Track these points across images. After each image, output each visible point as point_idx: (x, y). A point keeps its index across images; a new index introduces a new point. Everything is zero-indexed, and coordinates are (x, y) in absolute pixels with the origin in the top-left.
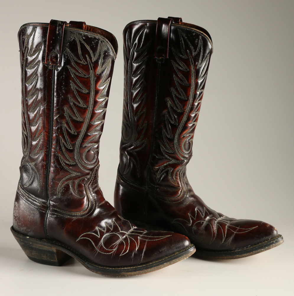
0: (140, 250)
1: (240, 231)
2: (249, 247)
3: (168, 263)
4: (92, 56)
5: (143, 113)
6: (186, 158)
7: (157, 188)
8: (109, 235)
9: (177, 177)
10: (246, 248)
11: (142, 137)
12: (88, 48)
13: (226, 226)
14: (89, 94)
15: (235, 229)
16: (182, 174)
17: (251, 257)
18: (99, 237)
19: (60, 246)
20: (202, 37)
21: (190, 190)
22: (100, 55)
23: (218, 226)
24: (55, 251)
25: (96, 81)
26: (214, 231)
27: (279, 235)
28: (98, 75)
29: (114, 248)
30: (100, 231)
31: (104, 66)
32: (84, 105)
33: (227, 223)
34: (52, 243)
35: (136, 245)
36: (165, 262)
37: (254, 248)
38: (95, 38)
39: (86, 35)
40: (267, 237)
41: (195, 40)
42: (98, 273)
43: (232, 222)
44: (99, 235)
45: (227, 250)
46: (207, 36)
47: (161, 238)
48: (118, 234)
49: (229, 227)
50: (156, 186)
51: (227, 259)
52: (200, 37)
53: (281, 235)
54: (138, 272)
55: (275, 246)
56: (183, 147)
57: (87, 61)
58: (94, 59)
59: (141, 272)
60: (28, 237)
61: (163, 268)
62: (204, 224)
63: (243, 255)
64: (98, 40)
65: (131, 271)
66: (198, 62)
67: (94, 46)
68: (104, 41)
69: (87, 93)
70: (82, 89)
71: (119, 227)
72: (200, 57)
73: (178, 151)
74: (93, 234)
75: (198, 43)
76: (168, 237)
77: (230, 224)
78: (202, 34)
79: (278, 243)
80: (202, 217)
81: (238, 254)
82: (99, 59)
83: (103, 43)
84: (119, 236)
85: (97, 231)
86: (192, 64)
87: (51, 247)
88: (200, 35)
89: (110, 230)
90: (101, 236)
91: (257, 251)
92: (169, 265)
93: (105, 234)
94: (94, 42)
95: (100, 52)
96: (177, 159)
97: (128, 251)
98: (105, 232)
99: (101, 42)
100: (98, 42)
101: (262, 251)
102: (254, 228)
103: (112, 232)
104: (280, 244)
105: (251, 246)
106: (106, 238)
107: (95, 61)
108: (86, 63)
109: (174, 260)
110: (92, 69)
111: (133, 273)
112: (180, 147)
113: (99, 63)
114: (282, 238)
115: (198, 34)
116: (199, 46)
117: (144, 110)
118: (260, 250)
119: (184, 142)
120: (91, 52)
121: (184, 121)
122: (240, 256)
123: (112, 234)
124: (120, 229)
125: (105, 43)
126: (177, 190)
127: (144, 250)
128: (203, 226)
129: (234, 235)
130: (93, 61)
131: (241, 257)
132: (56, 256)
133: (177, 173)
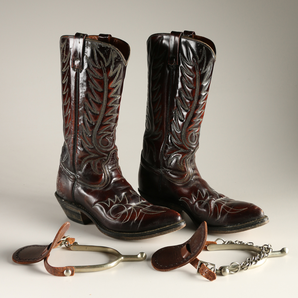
0: (138, 220)
1: (232, 211)
2: (239, 225)
3: (159, 233)
4: (105, 62)
5: (159, 109)
6: (193, 148)
7: (168, 171)
8: (117, 206)
9: (184, 163)
10: (236, 225)
11: (158, 129)
12: (102, 55)
13: (222, 206)
14: (103, 92)
15: (228, 209)
16: (188, 161)
17: (240, 232)
18: (109, 206)
19: (83, 209)
20: (206, 48)
21: (197, 174)
22: (111, 61)
23: (215, 206)
24: (80, 213)
25: (108, 82)
26: (211, 210)
27: (265, 216)
28: (110, 77)
29: (118, 217)
30: (111, 202)
31: (115, 70)
32: (99, 101)
33: (224, 203)
34: (78, 207)
35: (136, 216)
36: (156, 233)
37: (242, 226)
38: (107, 48)
39: (100, 45)
40: (254, 218)
41: (200, 50)
42: (105, 234)
43: (228, 202)
44: (109, 205)
45: (220, 226)
46: (210, 47)
47: (157, 212)
48: (125, 205)
49: (224, 207)
50: (167, 170)
51: (220, 233)
52: (204, 47)
53: (267, 216)
54: (134, 238)
55: (260, 226)
56: (189, 139)
57: (101, 66)
58: (106, 65)
59: (137, 237)
60: (63, 200)
61: (154, 237)
62: (204, 203)
63: (234, 231)
64: (110, 49)
65: (129, 236)
66: (202, 69)
67: (106, 54)
68: (114, 50)
69: (102, 91)
70: (98, 88)
71: (128, 200)
72: (203, 64)
73: (185, 142)
74: (105, 203)
75: (202, 52)
76: (162, 212)
77: (226, 205)
78: (205, 45)
79: (263, 223)
80: (203, 197)
81: (229, 230)
82: (111, 64)
83: (114, 52)
84: (125, 207)
85: (108, 202)
86: (197, 70)
87: (77, 210)
88: (203, 45)
89: (119, 202)
90: (111, 206)
91: (244, 229)
92: (160, 235)
93: (114, 205)
94: (106, 50)
95: (112, 59)
96: (185, 148)
97: (128, 220)
98: (114, 203)
99: (112, 50)
100: (110, 51)
101: (249, 229)
102: (244, 209)
103: (120, 203)
104: (264, 224)
105: (240, 224)
106: (114, 208)
107: (107, 66)
108: (101, 67)
109: (164, 232)
110: (105, 72)
111: (130, 238)
112: (187, 139)
113: (111, 67)
114: (268, 219)
115: (202, 45)
116: (203, 55)
117: (160, 107)
118: (248, 228)
119: (190, 135)
120: (104, 58)
121: (190, 117)
122: (231, 231)
123: (120, 205)
124: (127, 201)
125: (115, 51)
126: (184, 174)
127: (141, 221)
128: (202, 205)
129: (227, 214)
130: (106, 66)
131: (232, 233)
132: (81, 217)
133: (184, 160)
